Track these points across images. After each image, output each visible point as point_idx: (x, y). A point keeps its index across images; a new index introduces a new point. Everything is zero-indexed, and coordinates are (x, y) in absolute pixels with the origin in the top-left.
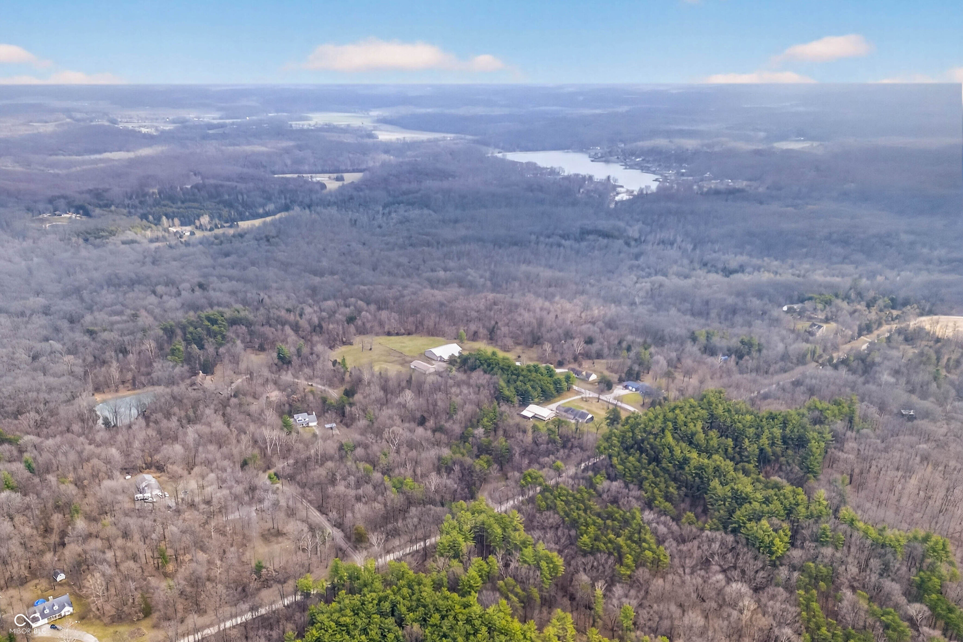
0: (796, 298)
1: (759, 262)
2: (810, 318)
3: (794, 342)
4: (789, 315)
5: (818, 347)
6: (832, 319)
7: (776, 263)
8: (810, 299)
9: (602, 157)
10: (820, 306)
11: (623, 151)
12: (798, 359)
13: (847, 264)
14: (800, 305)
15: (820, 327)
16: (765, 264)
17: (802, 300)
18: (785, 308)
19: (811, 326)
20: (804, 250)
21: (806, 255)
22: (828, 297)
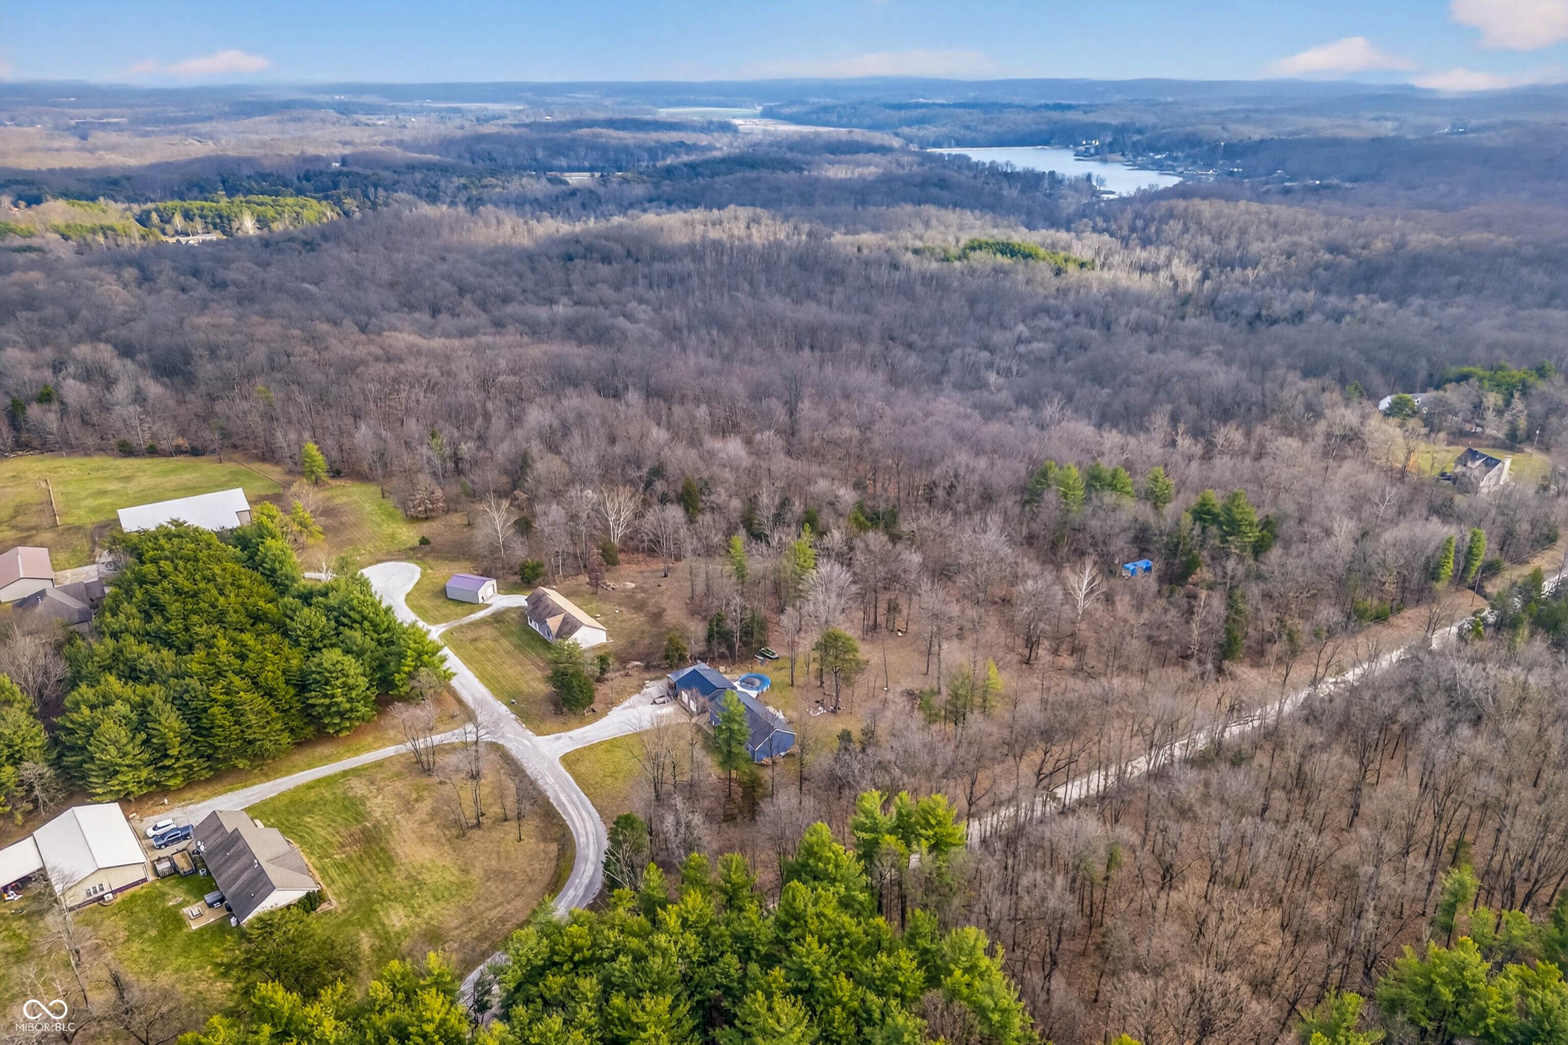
0: (1423, 374)
1: (1343, 304)
2: (1457, 436)
3: (1394, 522)
4: (1394, 421)
5: (1483, 533)
6: (1529, 438)
7: (1382, 305)
8: (1463, 378)
9: (1097, 153)
10: (1493, 399)
11: (1135, 145)
12: (1403, 581)
13: (1556, 307)
14: (1432, 394)
15: (1491, 463)
16: (1356, 307)
17: (1436, 382)
18: (1385, 403)
19: (1461, 461)
20: (1455, 279)
21: (1459, 288)
22: (1516, 373)
